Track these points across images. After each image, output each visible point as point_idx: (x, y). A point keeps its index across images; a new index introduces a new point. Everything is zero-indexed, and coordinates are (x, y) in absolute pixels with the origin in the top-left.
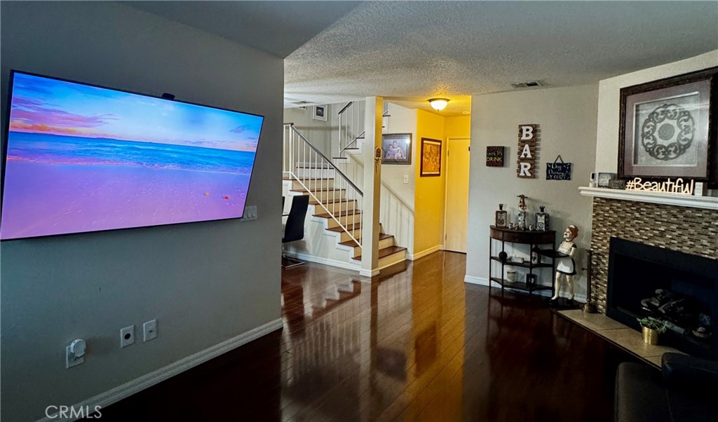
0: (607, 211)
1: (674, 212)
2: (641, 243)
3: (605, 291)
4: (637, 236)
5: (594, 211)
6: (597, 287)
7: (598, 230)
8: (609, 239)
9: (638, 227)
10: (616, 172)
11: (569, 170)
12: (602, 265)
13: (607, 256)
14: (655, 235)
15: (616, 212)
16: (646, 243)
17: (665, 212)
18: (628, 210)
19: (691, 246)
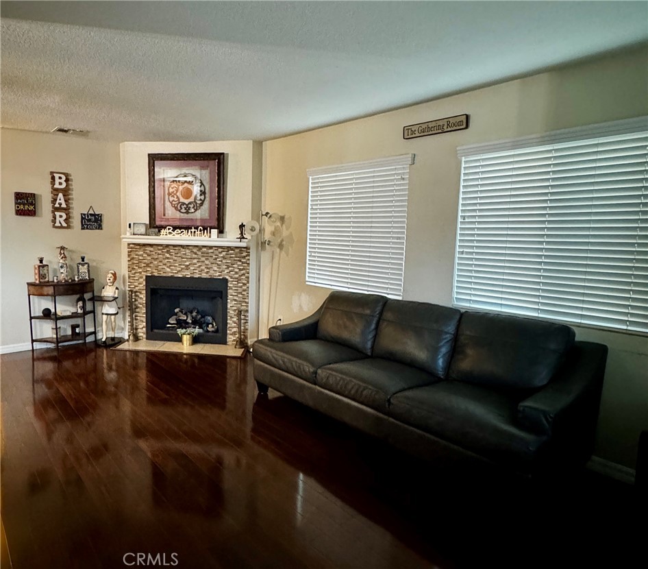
0: (142, 255)
1: (195, 250)
2: (172, 277)
3: (145, 320)
4: (168, 272)
5: (129, 256)
6: (136, 319)
7: (133, 272)
8: (144, 277)
9: (168, 265)
10: (148, 223)
11: (101, 220)
12: (140, 301)
13: (144, 292)
14: (182, 269)
15: (149, 255)
16: (176, 275)
17: (188, 251)
18: (160, 252)
19: (207, 273)
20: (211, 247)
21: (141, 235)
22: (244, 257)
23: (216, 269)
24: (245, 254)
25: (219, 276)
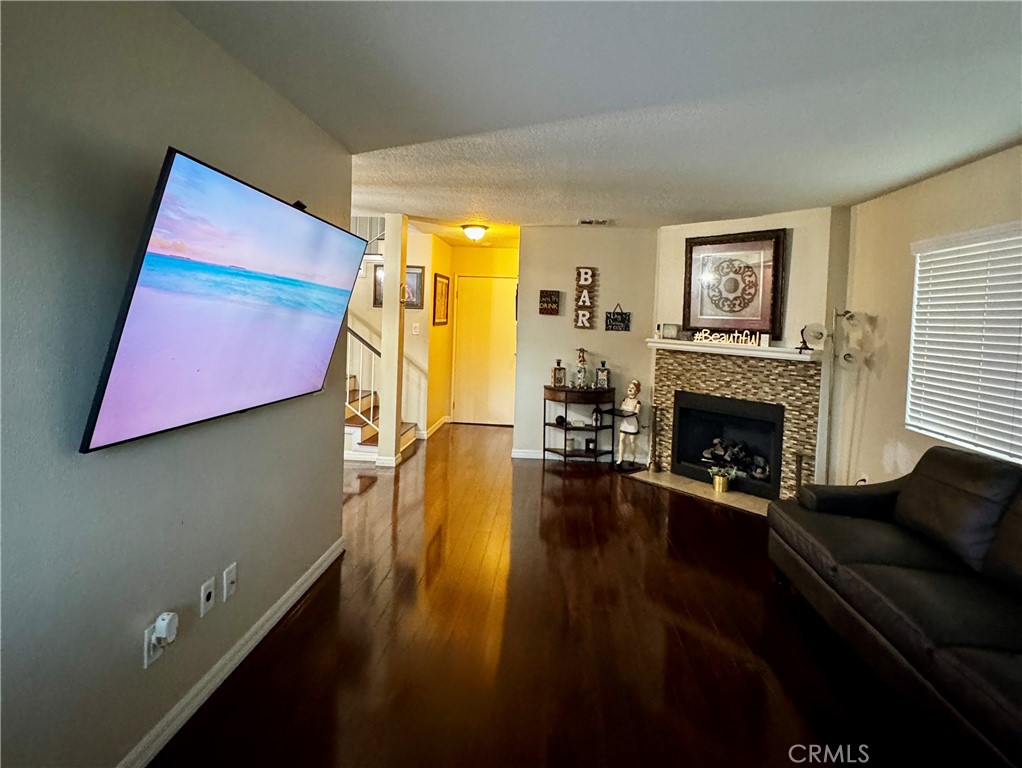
0: (672, 364)
1: (739, 362)
2: (707, 394)
3: (670, 447)
4: (703, 388)
5: (657, 364)
6: (661, 445)
7: (661, 384)
8: (673, 392)
9: (703, 379)
10: (681, 323)
11: (629, 321)
12: (666, 421)
13: (672, 411)
14: (721, 386)
15: (680, 365)
16: (713, 394)
17: (730, 363)
18: (693, 361)
19: (755, 394)
20: (762, 359)
21: (672, 338)
22: (811, 377)
23: (767, 390)
24: (812, 372)
25: (772, 400)
